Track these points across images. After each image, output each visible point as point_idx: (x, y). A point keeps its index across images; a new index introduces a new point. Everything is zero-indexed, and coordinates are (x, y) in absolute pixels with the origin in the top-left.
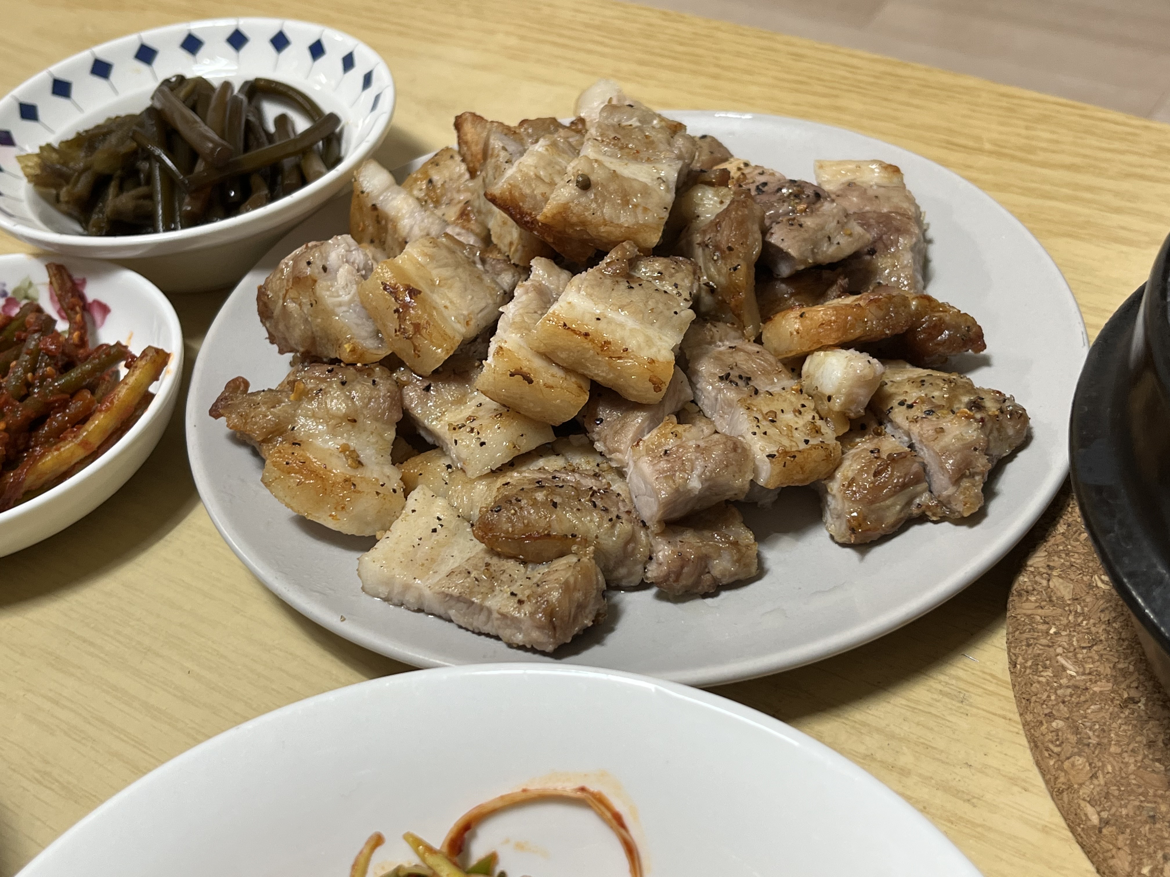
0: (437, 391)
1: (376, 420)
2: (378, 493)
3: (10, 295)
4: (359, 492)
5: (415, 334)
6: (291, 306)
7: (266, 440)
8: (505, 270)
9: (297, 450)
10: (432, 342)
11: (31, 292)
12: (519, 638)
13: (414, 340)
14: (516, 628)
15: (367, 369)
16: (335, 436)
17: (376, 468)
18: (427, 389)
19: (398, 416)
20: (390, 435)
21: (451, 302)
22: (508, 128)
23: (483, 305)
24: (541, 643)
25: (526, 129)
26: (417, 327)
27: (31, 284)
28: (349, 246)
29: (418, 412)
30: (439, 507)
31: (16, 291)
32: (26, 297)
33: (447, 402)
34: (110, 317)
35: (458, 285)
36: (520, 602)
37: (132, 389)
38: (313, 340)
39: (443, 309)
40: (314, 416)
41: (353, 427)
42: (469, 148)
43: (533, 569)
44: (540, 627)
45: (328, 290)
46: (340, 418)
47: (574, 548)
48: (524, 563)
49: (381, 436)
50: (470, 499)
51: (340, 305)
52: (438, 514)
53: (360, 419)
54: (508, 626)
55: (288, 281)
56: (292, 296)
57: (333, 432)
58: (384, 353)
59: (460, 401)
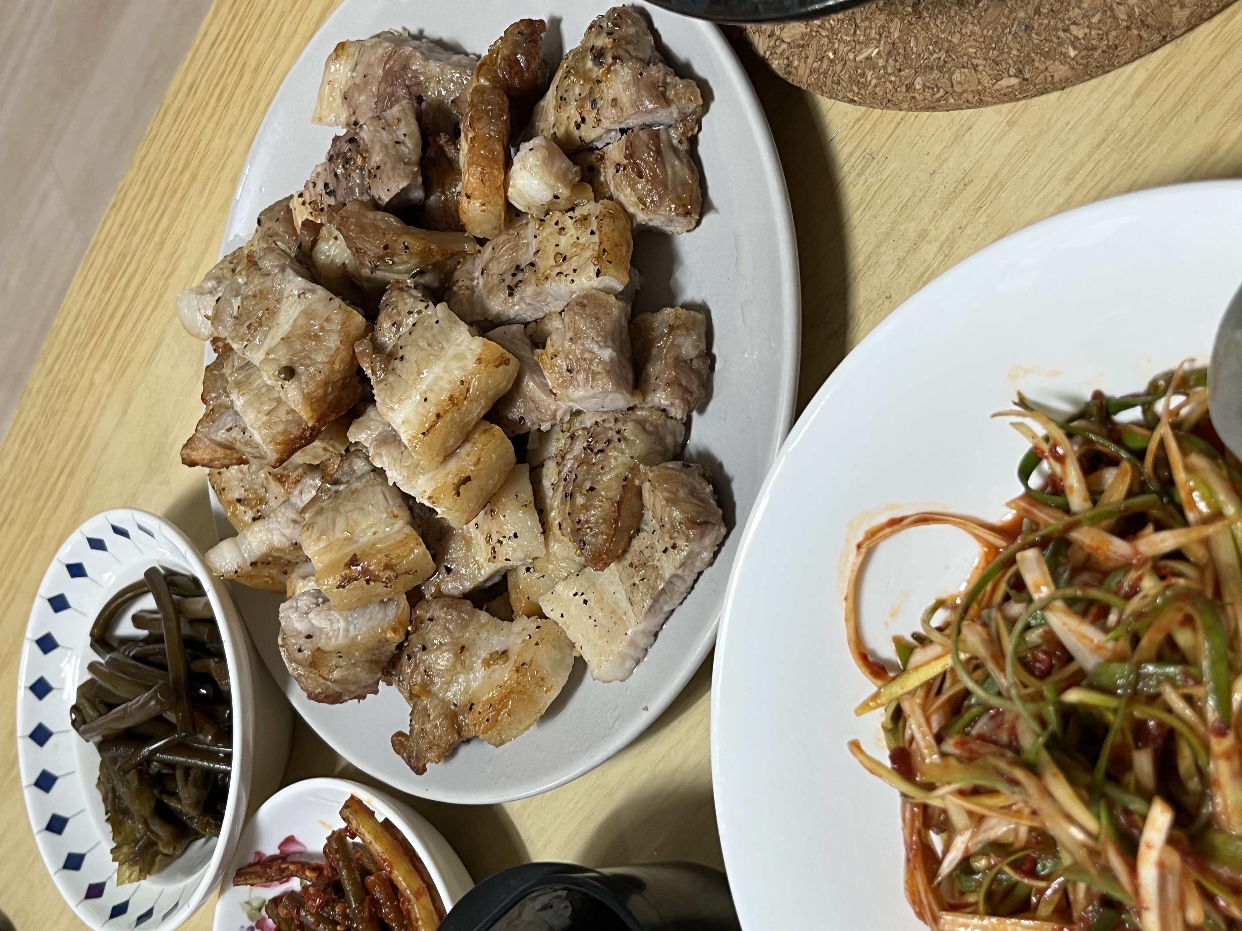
0: (453, 562)
1: (466, 627)
2: (537, 644)
3: (253, 924)
4: (531, 661)
5: (394, 571)
6: (336, 674)
7: (459, 732)
8: (351, 464)
9: (478, 708)
10: (406, 556)
11: (256, 904)
12: (706, 555)
13: (399, 572)
14: (696, 556)
15: (416, 622)
16: (472, 669)
17: (512, 638)
18: (449, 570)
19: (468, 605)
20: (484, 616)
21: (371, 526)
22: (206, 416)
23: (381, 496)
24: (717, 538)
25: (212, 399)
26: (388, 567)
27: (248, 903)
28: (292, 607)
29: (469, 585)
30: (564, 590)
31: (251, 917)
32: (260, 910)
33: (466, 556)
34: (298, 837)
35: (356, 516)
36: (674, 547)
37: (376, 838)
38: (374, 662)
39: (377, 536)
40: (449, 683)
41: (468, 650)
42: (218, 459)
43: (646, 524)
44: (702, 536)
45: (330, 638)
46: (456, 660)
47: (637, 482)
48: (638, 531)
49: (483, 625)
50: (564, 559)
51: (347, 631)
52: (571, 594)
53: (463, 642)
54: (693, 563)
55: (311, 672)
56: (326, 672)
57: (468, 669)
58: (404, 602)
59: (468, 542)
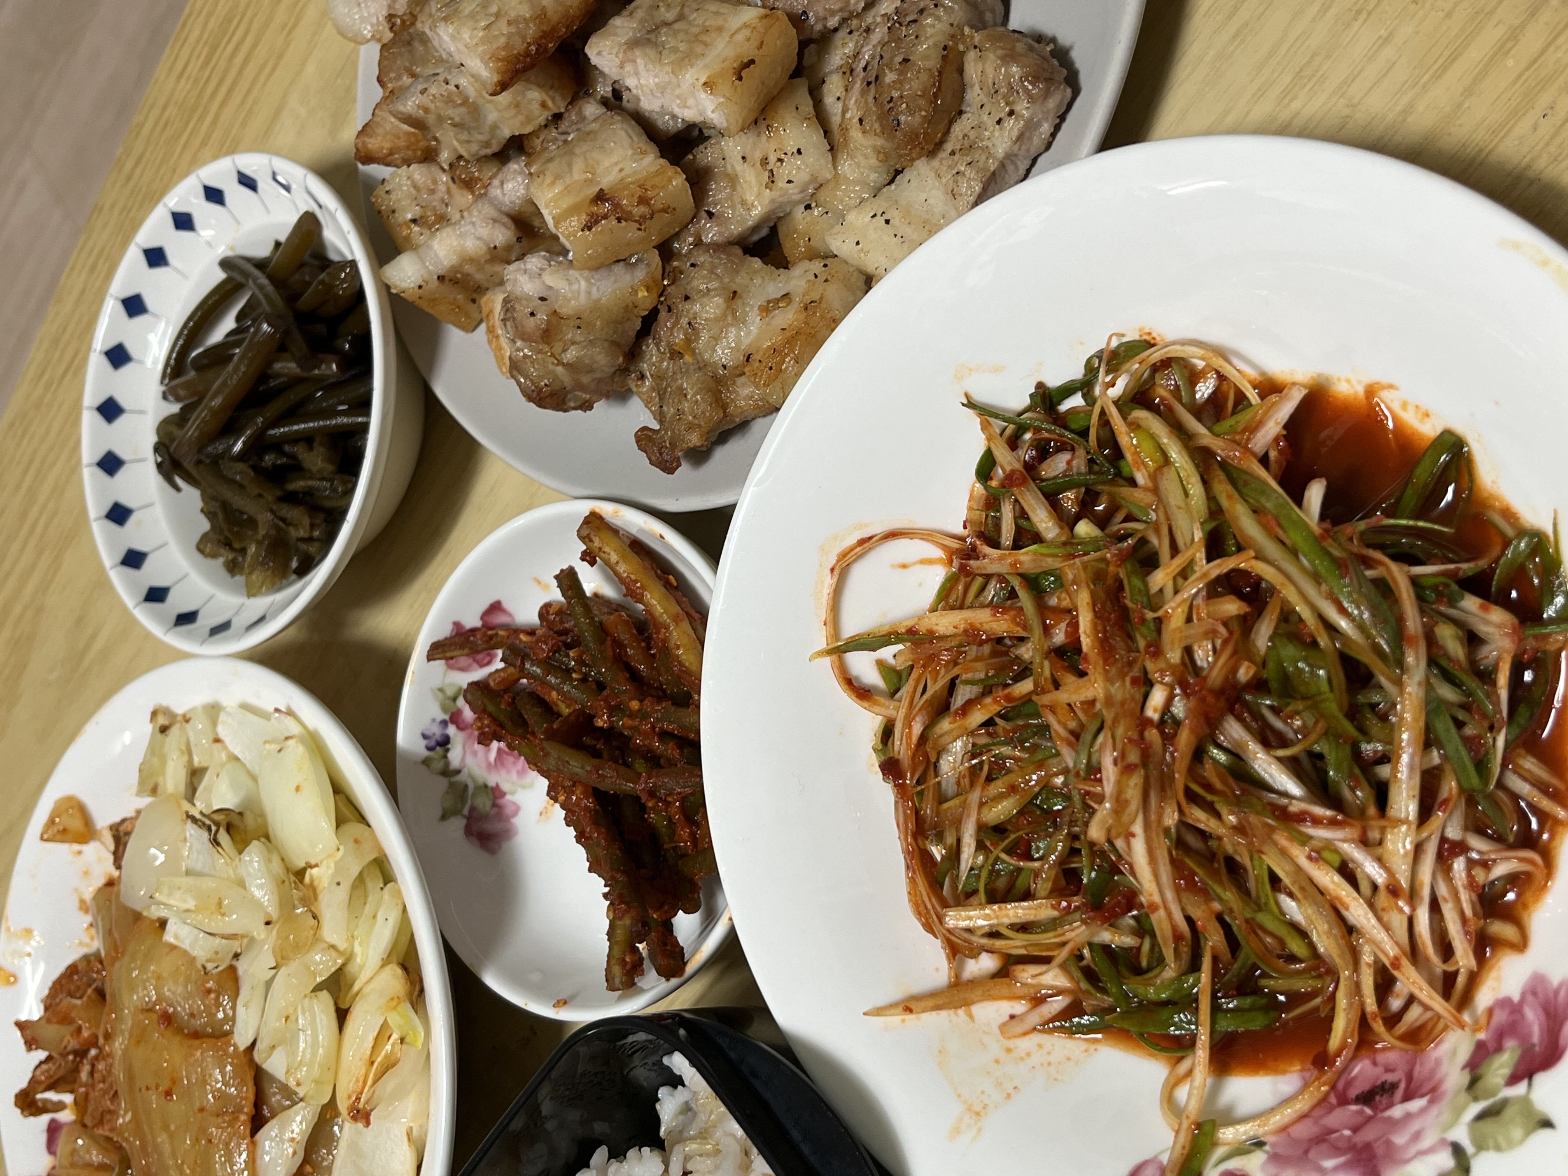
0: (716, 205)
1: (737, 272)
2: (826, 281)
3: (447, 717)
4: (821, 298)
5: (649, 204)
6: (571, 355)
7: (724, 410)
8: (580, 109)
9: (757, 357)
10: (663, 187)
11: (450, 692)
12: (1046, 128)
13: (655, 208)
14: (1035, 130)
15: (675, 276)
16: (744, 322)
17: (794, 282)
18: (710, 215)
19: (738, 251)
20: (757, 263)
21: (616, 164)
22: (385, 99)
23: (623, 133)
24: (1061, 101)
25: (390, 80)
26: (643, 201)
27: (441, 690)
29: (735, 229)
30: (858, 219)
31: (444, 709)
32: (455, 699)
33: (730, 197)
34: (506, 605)
35: (595, 155)
36: (1011, 113)
38: (614, 344)
39: (623, 173)
40: (716, 339)
41: (741, 297)
42: (398, 150)
43: (969, 105)
44: (1047, 94)
45: (569, 301)
46: (727, 308)
47: (961, 48)
48: (961, 113)
49: (755, 272)
50: (856, 182)
51: (589, 293)
52: (868, 219)
53: (734, 287)
54: (1030, 138)
55: (540, 351)
56: (560, 350)
57: (740, 321)
58: (655, 258)
59: (733, 180)
